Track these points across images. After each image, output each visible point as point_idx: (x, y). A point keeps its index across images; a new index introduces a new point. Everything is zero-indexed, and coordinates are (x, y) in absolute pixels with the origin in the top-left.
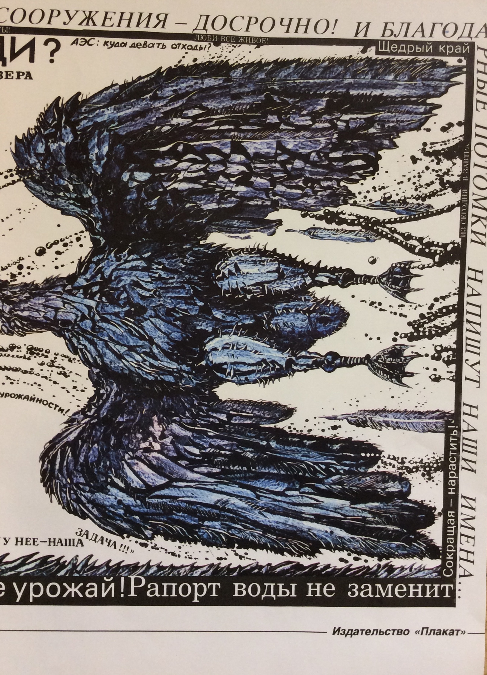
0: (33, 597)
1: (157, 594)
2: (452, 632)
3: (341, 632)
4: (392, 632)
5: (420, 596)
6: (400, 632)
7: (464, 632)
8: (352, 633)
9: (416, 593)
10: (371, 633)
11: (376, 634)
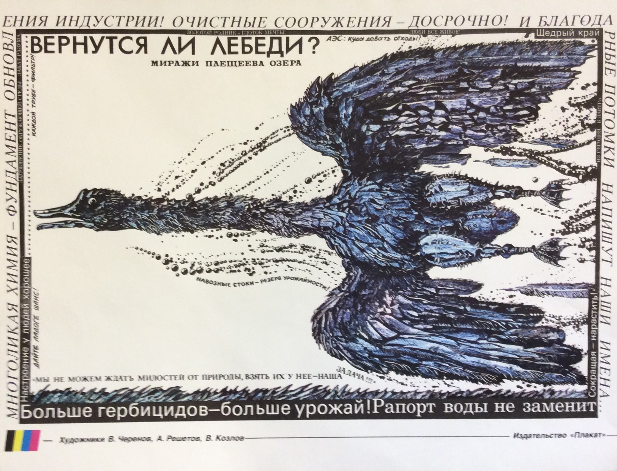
0: (310, 415)
1: (392, 411)
2: (596, 435)
3: (519, 436)
4: (554, 435)
5: (573, 410)
6: (560, 436)
7: (604, 435)
8: (527, 437)
9: (570, 409)
10: (540, 436)
11: (544, 437)
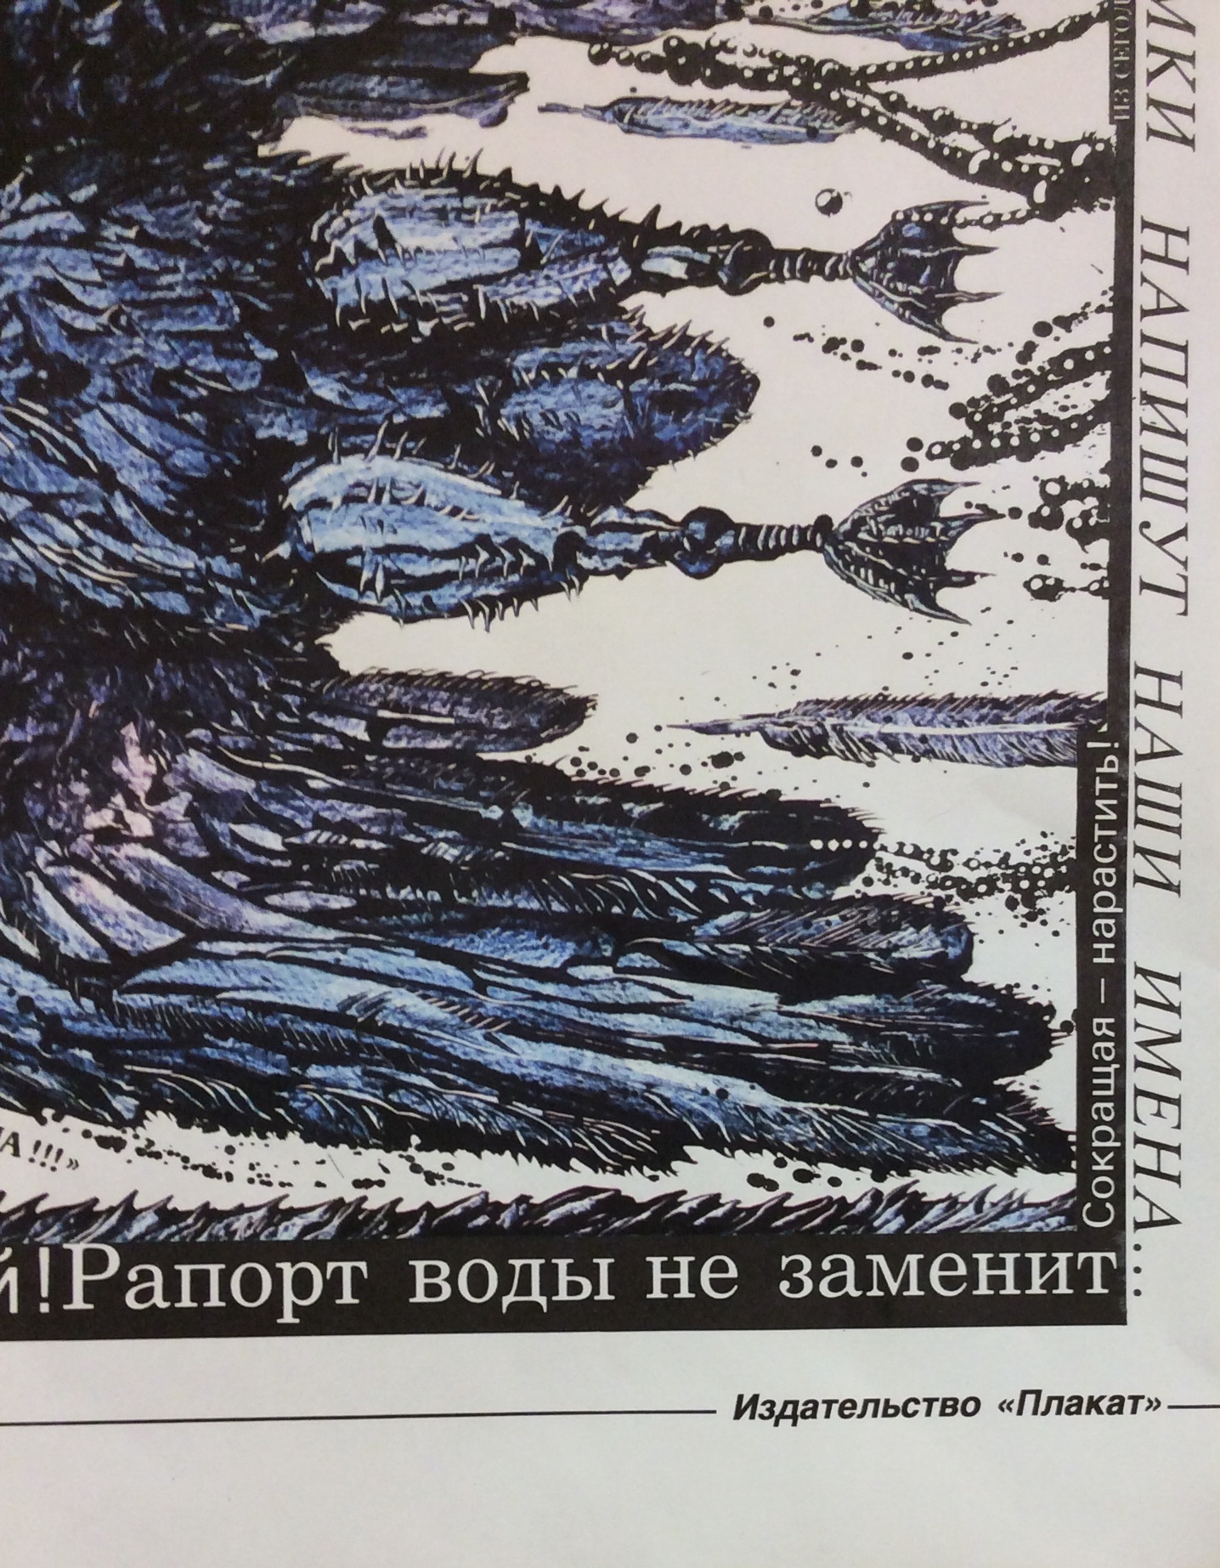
1: (158, 1300)
2: (1119, 1405)
3: (761, 1409)
4: (923, 1406)
5: (1010, 1289)
6: (950, 1407)
7: (1155, 1404)
8: (797, 1412)
9: (997, 1283)
10: (858, 1411)
11: (875, 1415)
